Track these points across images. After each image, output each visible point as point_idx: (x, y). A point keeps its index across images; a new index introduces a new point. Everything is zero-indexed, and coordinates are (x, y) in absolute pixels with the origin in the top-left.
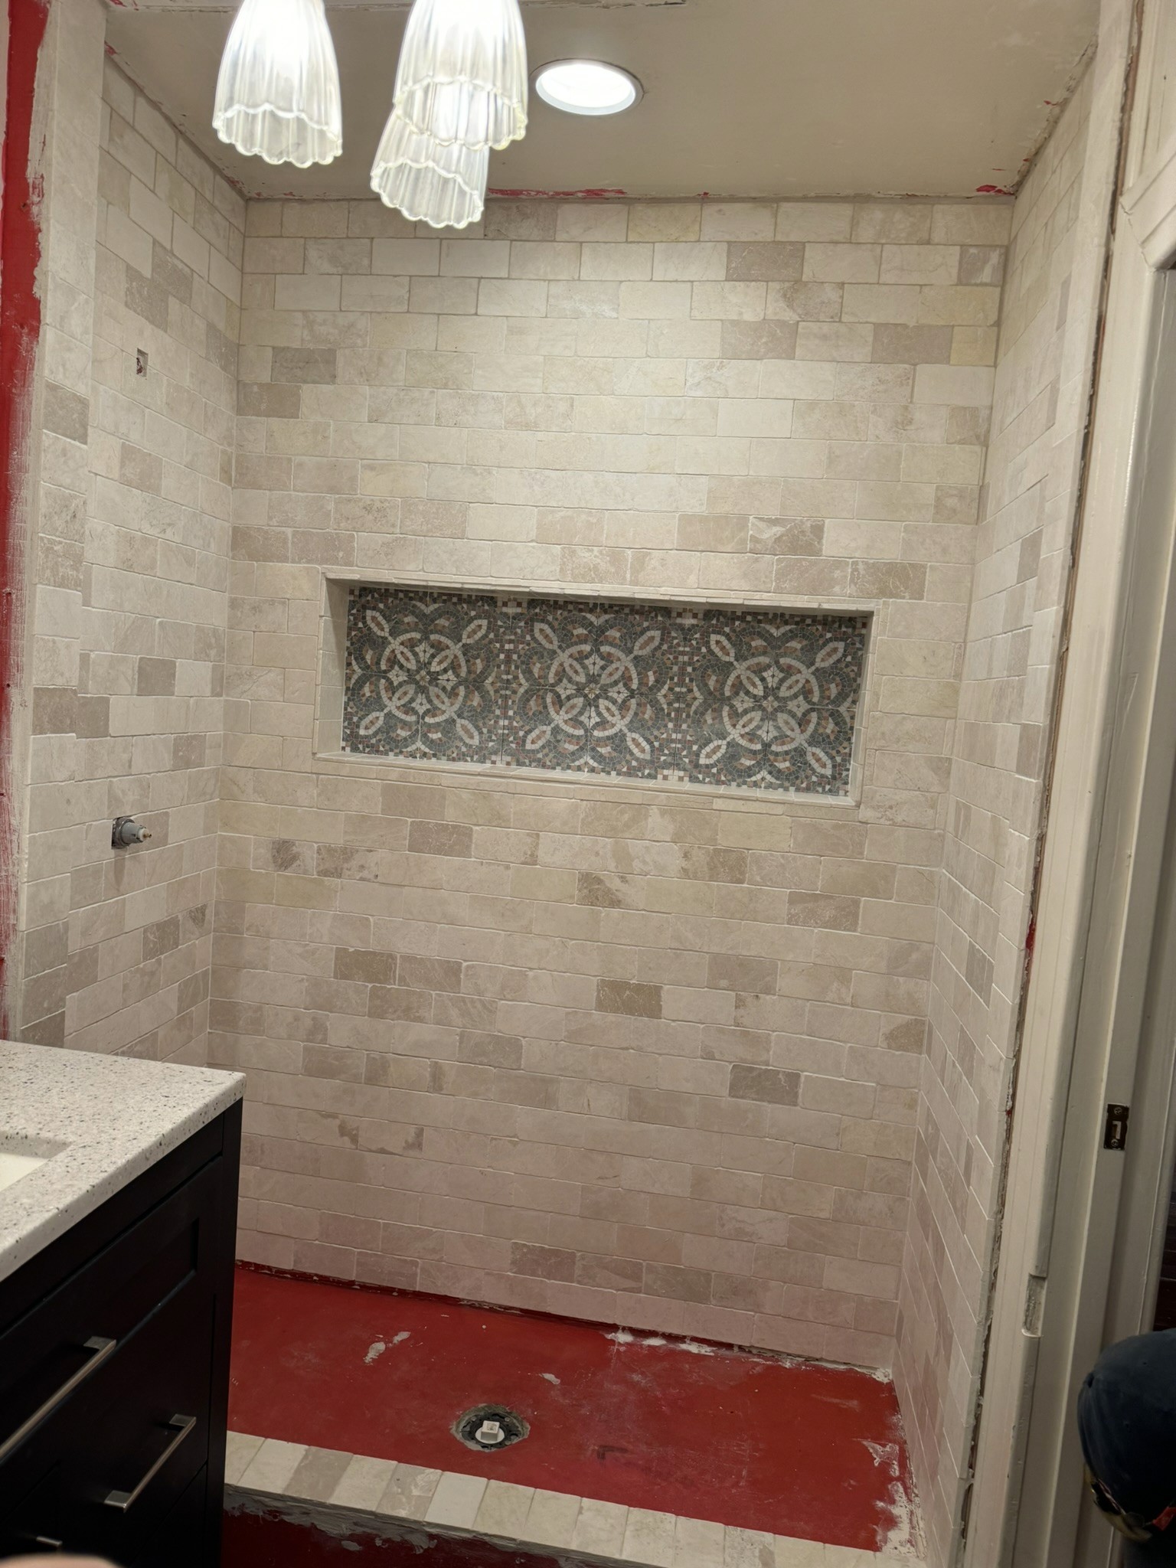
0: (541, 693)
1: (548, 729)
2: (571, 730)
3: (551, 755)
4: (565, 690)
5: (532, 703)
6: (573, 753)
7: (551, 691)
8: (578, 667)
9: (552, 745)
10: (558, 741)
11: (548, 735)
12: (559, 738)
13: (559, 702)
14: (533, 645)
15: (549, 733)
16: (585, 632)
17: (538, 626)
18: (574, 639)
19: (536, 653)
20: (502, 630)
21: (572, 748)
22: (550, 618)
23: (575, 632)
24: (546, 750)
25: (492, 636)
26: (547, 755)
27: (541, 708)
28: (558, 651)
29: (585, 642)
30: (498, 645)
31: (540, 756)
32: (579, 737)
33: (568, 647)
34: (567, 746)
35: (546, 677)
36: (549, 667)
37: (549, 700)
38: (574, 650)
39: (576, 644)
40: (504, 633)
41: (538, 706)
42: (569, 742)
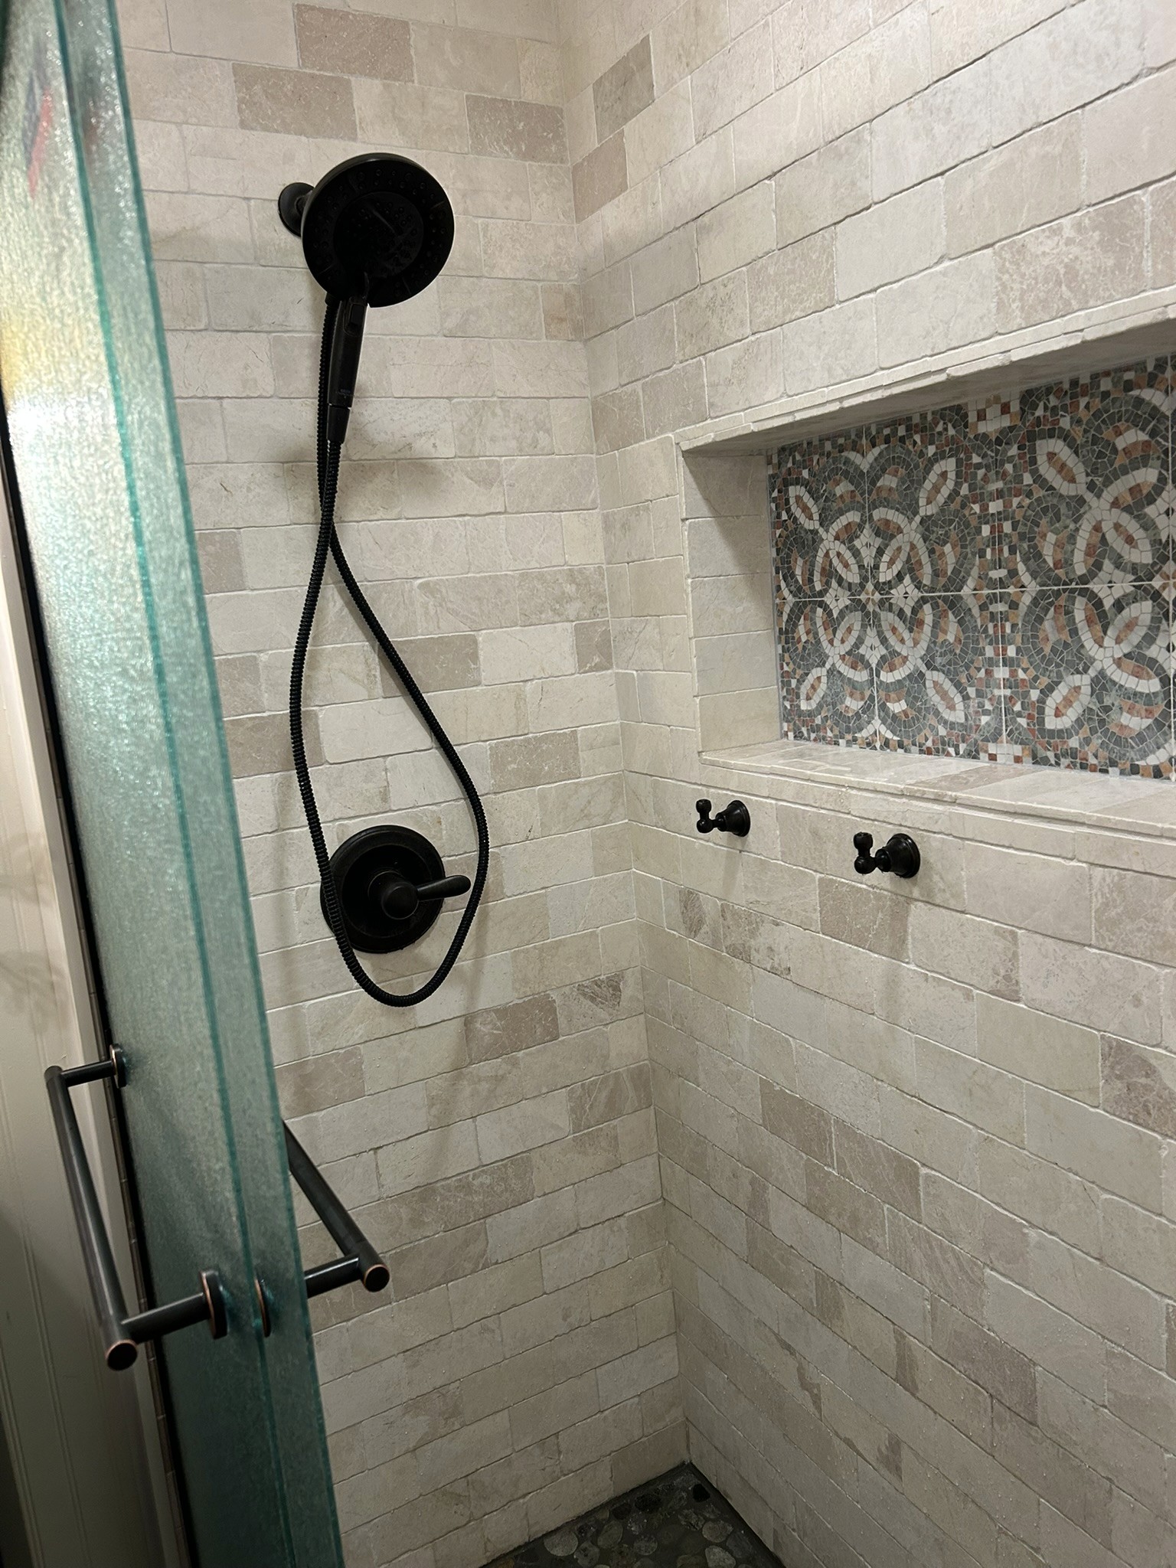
0: (1062, 601)
1: (1084, 681)
2: (1131, 683)
3: (1096, 741)
4: (1112, 587)
5: (1048, 625)
6: (1140, 737)
7: (1083, 592)
8: (1132, 526)
9: (1096, 719)
10: (1107, 709)
11: (1085, 697)
12: (1107, 701)
13: (1101, 618)
14: (1039, 493)
15: (1086, 690)
16: (1143, 437)
17: (1044, 447)
18: (1120, 460)
19: (1045, 510)
20: (981, 473)
21: (1136, 723)
22: (1065, 423)
23: (1120, 443)
24: (1085, 731)
25: (964, 490)
26: (1087, 741)
27: (1065, 636)
28: (1089, 496)
29: (1144, 462)
30: (976, 508)
31: (1074, 743)
32: (1149, 699)
33: (1108, 482)
34: (1126, 719)
35: (1066, 563)
36: (1072, 539)
37: (1079, 615)
38: (1120, 487)
39: (1125, 471)
40: (985, 479)
41: (1060, 630)
42: (1130, 711)
